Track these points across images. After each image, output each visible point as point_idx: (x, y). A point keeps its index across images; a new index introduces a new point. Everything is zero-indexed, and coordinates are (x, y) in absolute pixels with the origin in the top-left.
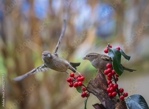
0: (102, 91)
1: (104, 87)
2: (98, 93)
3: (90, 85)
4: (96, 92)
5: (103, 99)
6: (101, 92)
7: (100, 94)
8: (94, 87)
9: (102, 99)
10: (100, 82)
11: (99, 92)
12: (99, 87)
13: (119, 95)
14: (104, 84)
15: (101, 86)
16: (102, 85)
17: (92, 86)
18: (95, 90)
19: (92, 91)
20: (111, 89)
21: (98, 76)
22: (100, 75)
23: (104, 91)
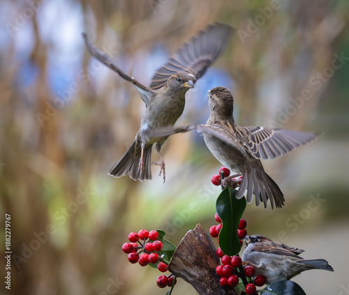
0: (206, 272)
1: (211, 263)
2: (195, 277)
3: (177, 258)
4: (190, 275)
5: (208, 290)
6: (202, 276)
7: (201, 280)
8: (187, 264)
9: (205, 291)
10: (201, 251)
11: (198, 276)
12: (199, 263)
13: (245, 283)
14: (209, 257)
15: (203, 261)
16: (206, 259)
17: (183, 260)
18: (189, 271)
19: (182, 273)
20: (224, 269)
21: (197, 239)
22: (201, 235)
23: (210, 271)
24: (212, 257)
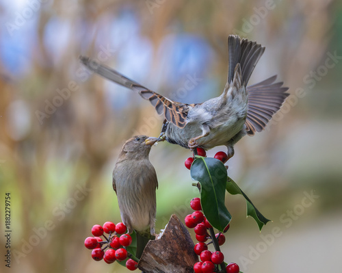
0: (182, 270)
1: (187, 260)
3: (148, 254)
8: (160, 261)
10: (176, 246)
12: (173, 260)
14: (185, 253)
15: (179, 257)
16: (182, 255)
17: (155, 256)
18: (162, 269)
20: (203, 267)
21: (171, 231)
22: (176, 227)
23: (186, 269)
24: (189, 253)
